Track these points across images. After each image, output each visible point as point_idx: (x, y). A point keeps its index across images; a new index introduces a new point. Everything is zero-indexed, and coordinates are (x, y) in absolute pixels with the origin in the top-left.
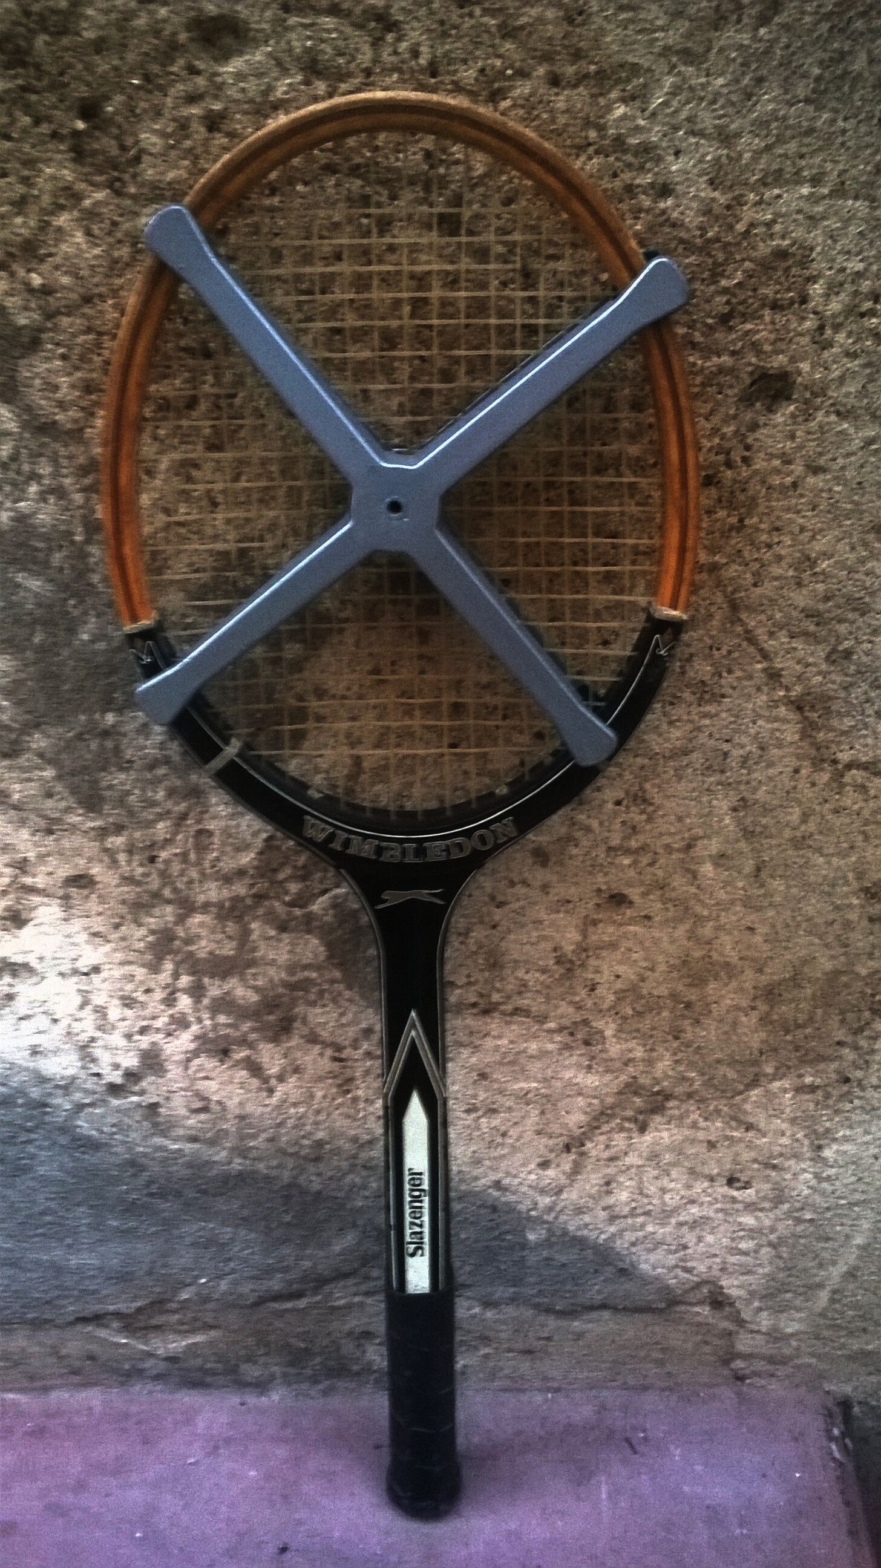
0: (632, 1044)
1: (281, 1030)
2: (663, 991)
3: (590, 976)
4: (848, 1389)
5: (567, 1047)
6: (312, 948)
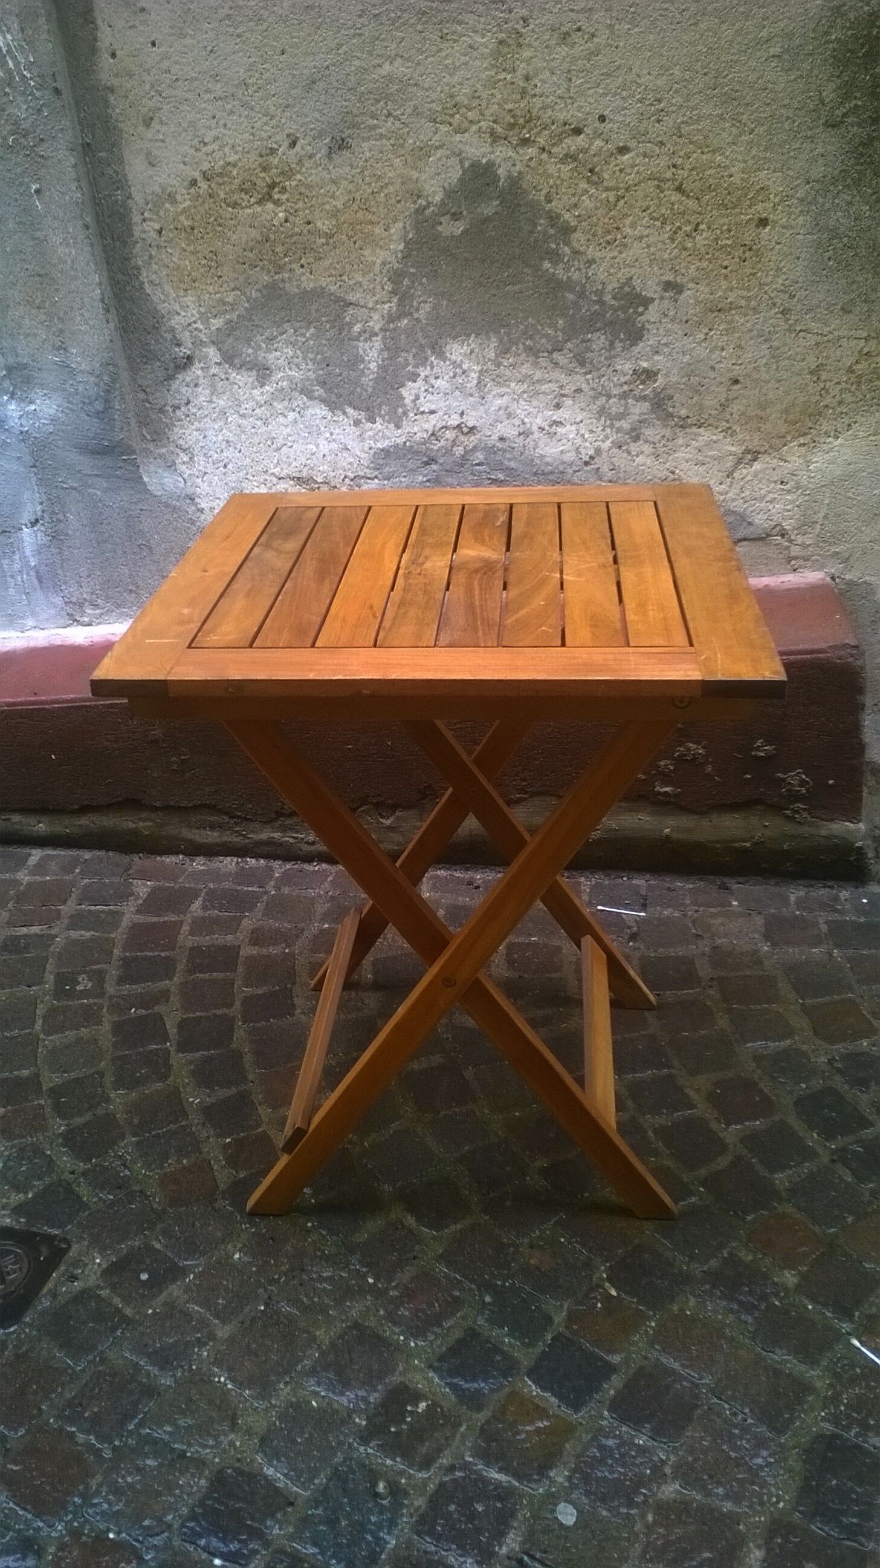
0: (745, 434)
1: (637, 438)
2: (753, 413)
3: (730, 410)
4: (833, 571)
5: (725, 437)
6: (646, 406)
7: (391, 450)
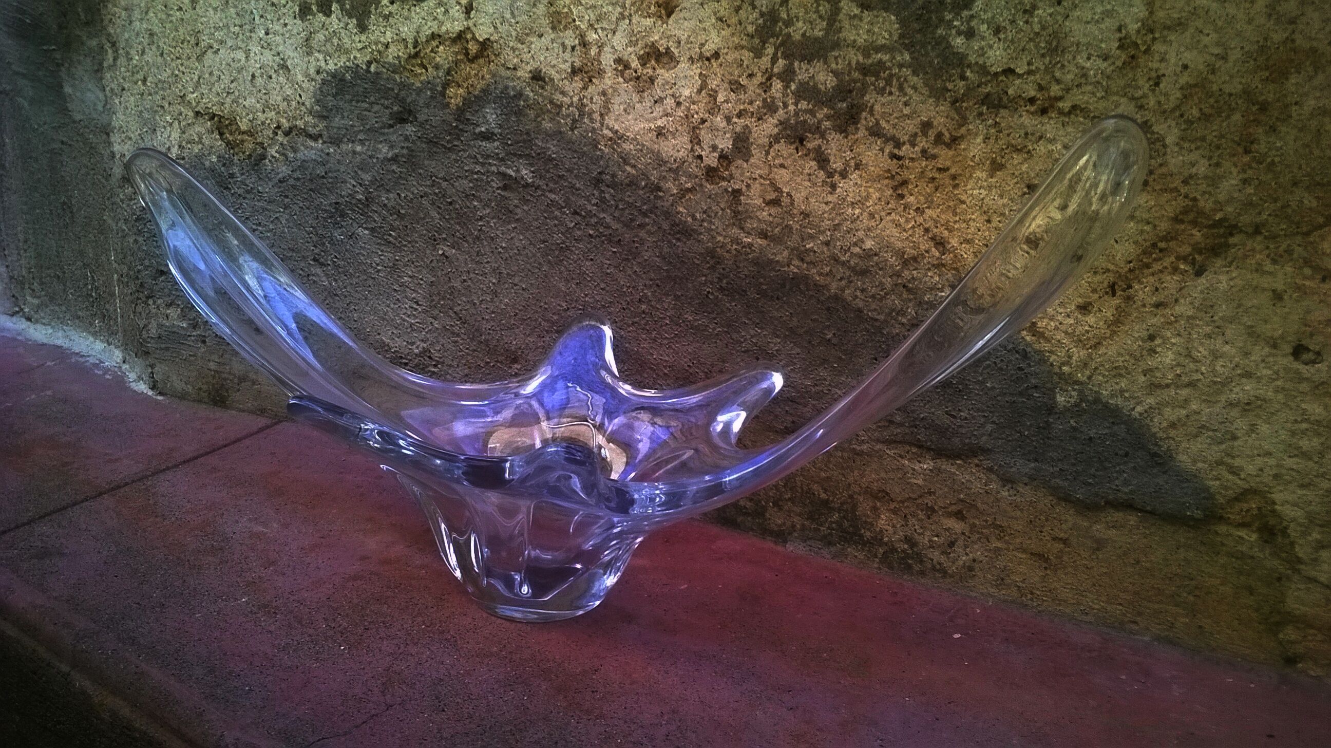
0: (1194, 156)
1: (850, 121)
2: (1235, 87)
3: (1155, 65)
7: (348, 77)
